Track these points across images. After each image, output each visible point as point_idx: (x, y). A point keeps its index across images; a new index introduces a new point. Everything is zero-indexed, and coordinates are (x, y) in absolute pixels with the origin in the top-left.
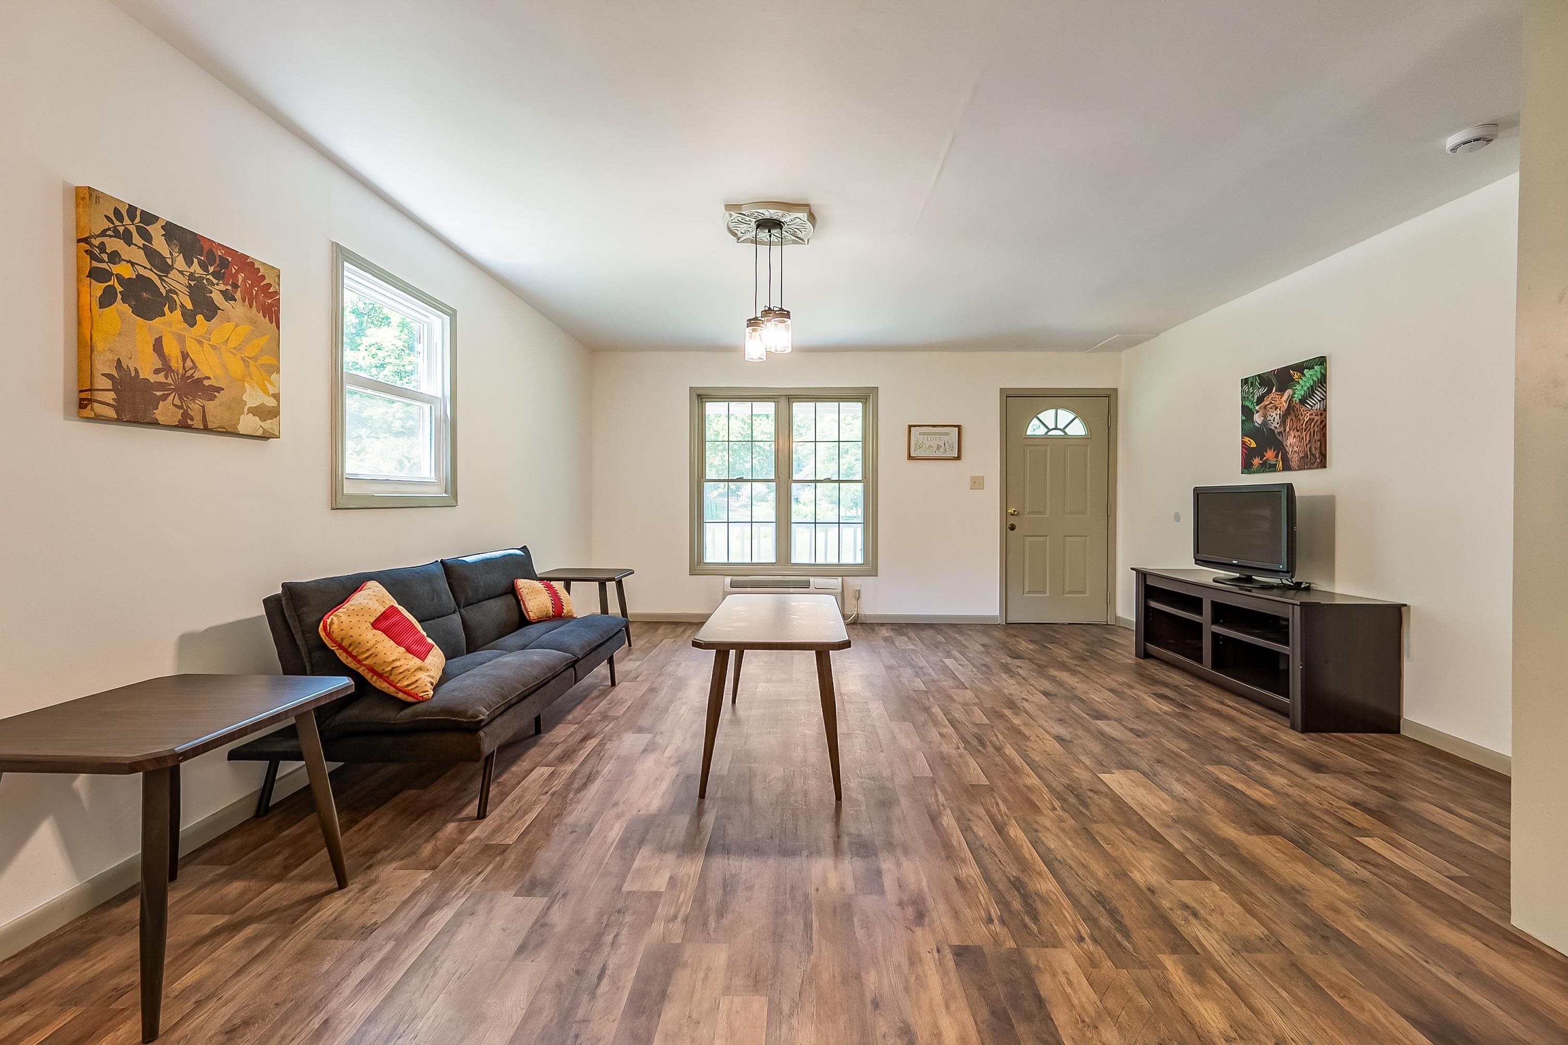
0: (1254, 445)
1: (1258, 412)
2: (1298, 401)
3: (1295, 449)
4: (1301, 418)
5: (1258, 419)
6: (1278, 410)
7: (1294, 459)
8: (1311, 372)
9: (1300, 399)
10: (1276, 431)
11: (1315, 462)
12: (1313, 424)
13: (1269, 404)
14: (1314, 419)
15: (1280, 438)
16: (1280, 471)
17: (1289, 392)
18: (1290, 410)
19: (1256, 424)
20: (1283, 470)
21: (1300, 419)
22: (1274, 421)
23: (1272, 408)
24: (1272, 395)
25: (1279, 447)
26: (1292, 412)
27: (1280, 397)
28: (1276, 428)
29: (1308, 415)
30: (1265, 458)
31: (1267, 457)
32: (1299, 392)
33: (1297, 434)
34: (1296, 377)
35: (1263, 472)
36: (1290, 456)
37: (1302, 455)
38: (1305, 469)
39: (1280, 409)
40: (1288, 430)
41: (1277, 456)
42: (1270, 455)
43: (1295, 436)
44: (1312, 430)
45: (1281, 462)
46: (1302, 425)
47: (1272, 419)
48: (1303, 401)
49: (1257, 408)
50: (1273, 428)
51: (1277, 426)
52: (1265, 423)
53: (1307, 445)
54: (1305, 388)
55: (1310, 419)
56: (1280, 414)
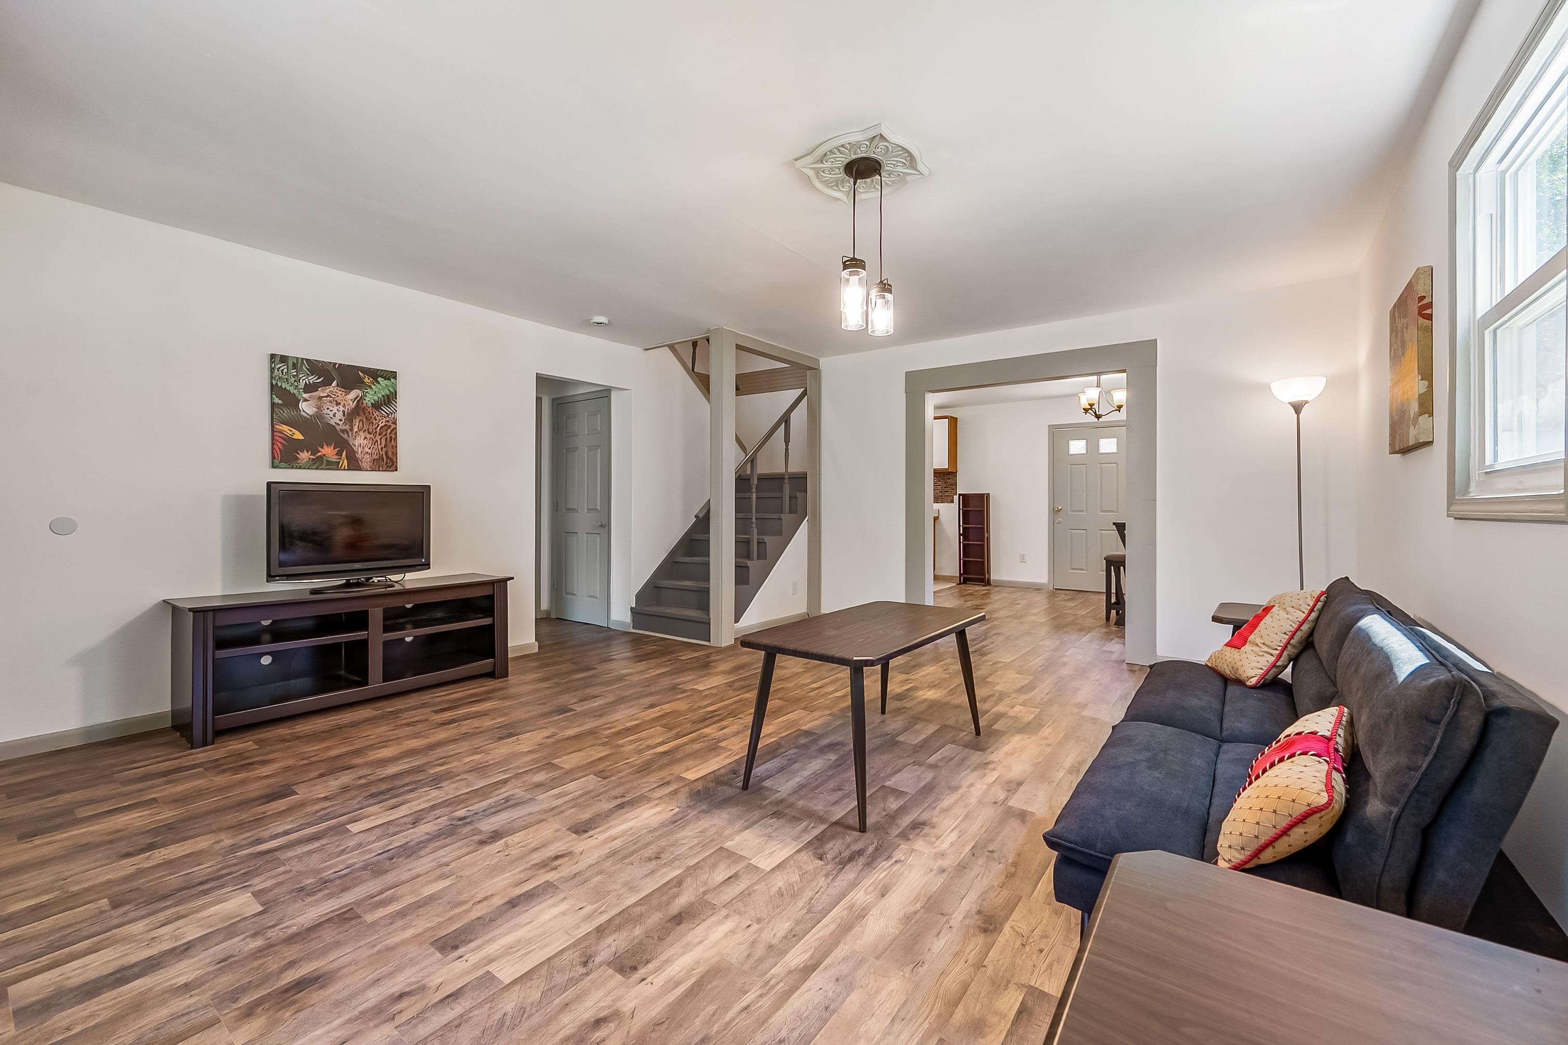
0: (298, 436)
1: (306, 400)
2: (370, 405)
3: (367, 450)
4: (375, 422)
5: (307, 408)
6: (341, 406)
7: (366, 461)
8: (386, 382)
9: (372, 404)
10: (338, 428)
12: (389, 431)
13: (326, 397)
14: (390, 426)
15: (345, 436)
16: (344, 469)
17: (354, 393)
18: (358, 410)
19: (302, 413)
20: (348, 470)
21: (372, 423)
22: (334, 415)
23: (330, 402)
24: (328, 389)
25: (343, 445)
26: (361, 413)
27: (343, 393)
28: (338, 424)
29: (384, 421)
30: (319, 454)
31: (324, 453)
32: (371, 398)
33: (368, 436)
34: (366, 380)
35: (316, 469)
36: (359, 456)
37: (375, 457)
38: (379, 470)
39: (344, 406)
40: (355, 429)
41: (339, 454)
42: (328, 451)
43: (365, 438)
44: (388, 436)
45: (346, 461)
46: (376, 428)
47: (331, 414)
48: (377, 406)
49: (305, 395)
50: (334, 424)
51: (341, 423)
52: (319, 416)
53: (382, 449)
54: (380, 395)
55: (386, 425)
56: (344, 412)
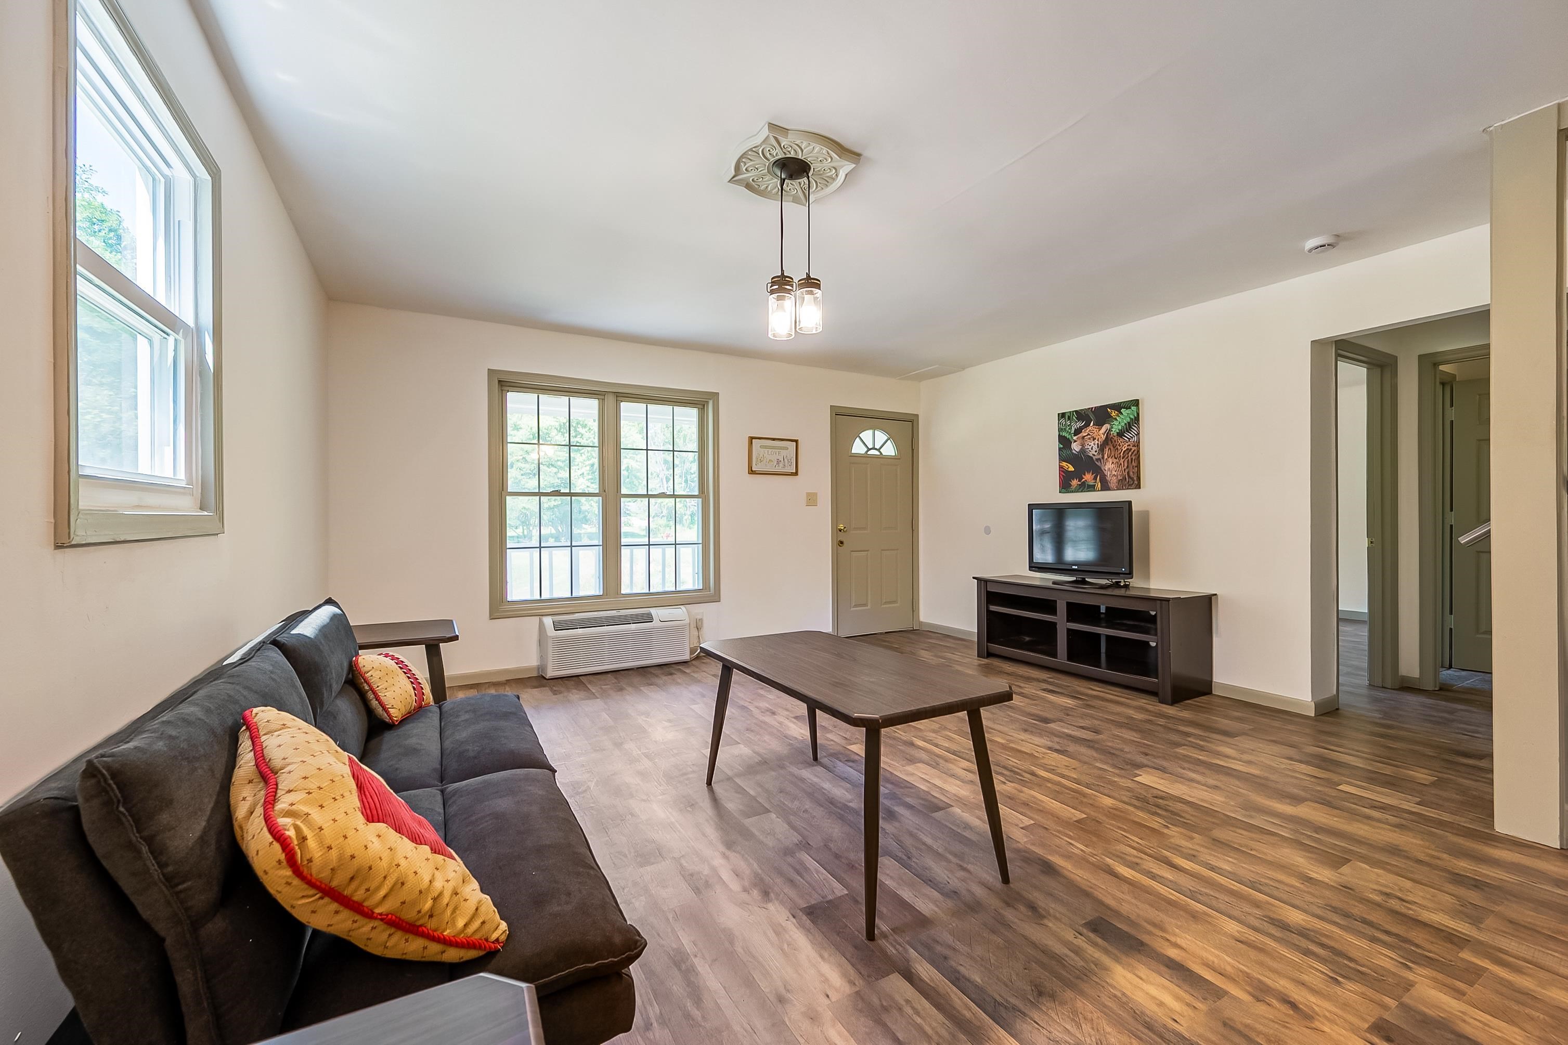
0: (1071, 469)
1: (1075, 441)
2: (1115, 434)
3: (1114, 473)
4: (1119, 448)
5: (1076, 447)
6: (1096, 441)
7: (1113, 482)
8: (1128, 411)
9: (1117, 433)
10: (1094, 458)
11: (1132, 484)
12: (1130, 453)
13: (1087, 436)
14: (1131, 449)
15: (1098, 464)
16: (1098, 491)
17: (1106, 427)
18: (1108, 440)
19: (1074, 451)
20: (1101, 490)
21: (1117, 449)
22: (1092, 449)
23: (1089, 439)
24: (1090, 428)
25: (1098, 471)
26: (1110, 443)
27: (1098, 430)
28: (1094, 455)
29: (1126, 445)
30: (1083, 480)
31: (1086, 479)
32: (1117, 427)
33: (1115, 461)
34: (1113, 414)
35: (1082, 492)
36: (1108, 478)
37: (1120, 478)
38: (1123, 489)
39: (1098, 440)
40: (1106, 457)
41: (1095, 478)
42: (1088, 477)
43: (1113, 463)
44: (1129, 458)
45: (1099, 484)
46: (1120, 453)
47: (1090, 448)
48: (1121, 434)
49: (1075, 438)
50: (1092, 455)
51: (1096, 454)
52: (1083, 451)
53: (1125, 470)
54: (1123, 424)
55: (1127, 449)
56: (1098, 444)
